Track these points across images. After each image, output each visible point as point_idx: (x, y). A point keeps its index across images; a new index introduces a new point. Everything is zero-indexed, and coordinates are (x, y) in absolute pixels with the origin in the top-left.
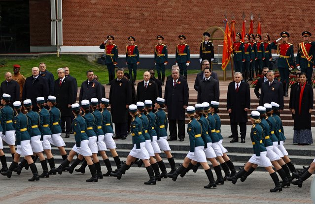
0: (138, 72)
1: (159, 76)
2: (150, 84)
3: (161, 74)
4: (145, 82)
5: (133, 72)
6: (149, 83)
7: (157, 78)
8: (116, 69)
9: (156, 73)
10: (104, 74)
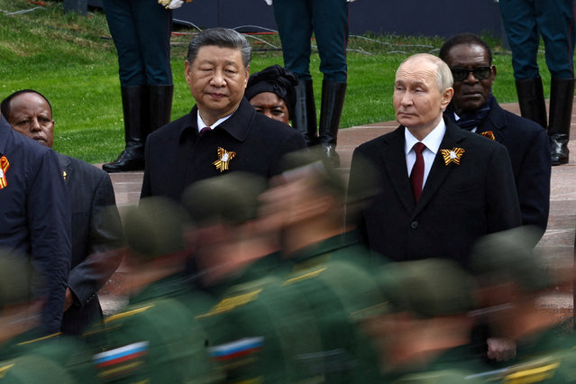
0: (359, 60)
1: (528, 87)
2: (452, 155)
3: (546, 77)
4: (411, 141)
5: (315, 60)
6: (446, 143)
7: (512, 106)
8: (176, 39)
9: (504, 64)
10: (83, 84)
